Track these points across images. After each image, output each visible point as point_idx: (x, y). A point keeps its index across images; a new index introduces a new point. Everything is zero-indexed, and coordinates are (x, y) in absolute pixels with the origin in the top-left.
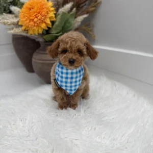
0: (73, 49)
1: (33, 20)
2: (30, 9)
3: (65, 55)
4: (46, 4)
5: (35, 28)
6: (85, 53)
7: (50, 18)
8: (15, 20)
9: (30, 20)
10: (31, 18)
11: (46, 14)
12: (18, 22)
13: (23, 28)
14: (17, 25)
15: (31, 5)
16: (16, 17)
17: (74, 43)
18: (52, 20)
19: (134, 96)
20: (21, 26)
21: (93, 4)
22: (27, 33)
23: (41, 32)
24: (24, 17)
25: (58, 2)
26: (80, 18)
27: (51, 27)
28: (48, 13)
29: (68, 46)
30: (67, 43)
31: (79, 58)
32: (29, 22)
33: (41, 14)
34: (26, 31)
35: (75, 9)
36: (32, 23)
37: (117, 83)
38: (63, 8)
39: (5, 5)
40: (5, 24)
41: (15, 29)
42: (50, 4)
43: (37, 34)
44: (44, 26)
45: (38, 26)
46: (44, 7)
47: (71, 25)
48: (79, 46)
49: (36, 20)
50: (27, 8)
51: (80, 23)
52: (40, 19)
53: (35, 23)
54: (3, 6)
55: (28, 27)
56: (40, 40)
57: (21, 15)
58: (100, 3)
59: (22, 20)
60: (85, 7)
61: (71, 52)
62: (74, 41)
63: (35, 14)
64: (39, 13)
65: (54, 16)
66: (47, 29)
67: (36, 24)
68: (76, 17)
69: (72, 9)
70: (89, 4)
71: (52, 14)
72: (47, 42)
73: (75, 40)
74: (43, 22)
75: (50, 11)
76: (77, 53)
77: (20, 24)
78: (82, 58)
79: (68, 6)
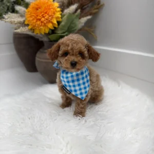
0: (75, 51)
2: (37, 9)
3: (66, 58)
4: (52, 5)
5: (42, 27)
6: (87, 55)
7: (57, 18)
8: (21, 20)
9: (37, 19)
10: (39, 17)
11: (53, 14)
12: (24, 21)
13: (30, 27)
14: (24, 24)
15: (37, 5)
16: (22, 16)
17: (75, 45)
18: (59, 20)
20: (28, 25)
21: (95, 7)
22: (33, 32)
23: (47, 31)
24: (31, 17)
25: (63, 3)
26: (84, 20)
27: (57, 26)
28: (54, 13)
29: (69, 48)
30: (68, 46)
31: (81, 60)
32: (36, 21)
33: (48, 14)
34: (33, 30)
35: (79, 11)
36: (38, 22)
38: (68, 9)
39: (8, 4)
40: (12, 23)
41: (21, 28)
42: (56, 4)
43: (43, 33)
44: (50, 26)
45: (45, 25)
46: (51, 7)
47: (76, 26)
48: (80, 48)
49: (43, 19)
50: (33, 8)
51: (83, 24)
52: (47, 19)
53: (42, 22)
54: (7, 5)
55: (34, 26)
56: (45, 39)
57: (27, 16)
58: (103, 5)
59: (29, 19)
60: (88, 9)
61: (73, 55)
62: (75, 43)
63: (43, 14)
64: (46, 13)
65: (60, 16)
66: (53, 28)
67: (43, 24)
68: (80, 18)
69: (76, 10)
70: (92, 6)
71: (58, 15)
72: (51, 41)
74: (50, 22)
75: (56, 11)
76: (79, 55)
77: (26, 23)
79: (73, 7)
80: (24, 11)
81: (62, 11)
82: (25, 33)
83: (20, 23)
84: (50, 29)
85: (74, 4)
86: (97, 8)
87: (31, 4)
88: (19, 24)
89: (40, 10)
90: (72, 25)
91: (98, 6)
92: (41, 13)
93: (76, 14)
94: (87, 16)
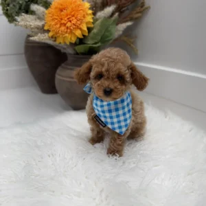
0: (111, 74)
1: (65, 25)
2: (61, 11)
3: (99, 82)
5: (67, 35)
7: (87, 23)
8: (40, 23)
9: (61, 24)
10: (63, 21)
11: (82, 18)
12: (43, 26)
13: (51, 34)
14: (43, 30)
15: (62, 5)
16: (40, 18)
17: (112, 65)
18: (89, 26)
20: (48, 31)
21: (138, 9)
22: (55, 41)
23: (74, 40)
24: (53, 20)
25: (96, 3)
26: (122, 26)
27: (87, 34)
28: (84, 17)
29: (103, 70)
30: (103, 65)
32: (60, 27)
33: (76, 18)
34: (54, 38)
35: (117, 14)
36: (63, 28)
38: (102, 12)
40: (27, 28)
41: (39, 34)
42: (87, 5)
43: (68, 44)
44: (78, 33)
45: (71, 32)
46: (80, 8)
47: (111, 34)
48: (119, 69)
50: (56, 8)
51: (121, 33)
52: (74, 24)
53: (67, 28)
54: (19, 4)
55: (57, 33)
56: (70, 51)
57: (48, 18)
58: (148, 8)
59: (50, 23)
61: (108, 78)
62: (112, 62)
63: (69, 17)
64: (73, 16)
65: (92, 21)
66: (82, 37)
67: (69, 31)
68: (117, 24)
69: (113, 13)
71: (89, 19)
73: (115, 61)
74: (78, 28)
75: (87, 14)
76: (116, 80)
77: (46, 28)
78: (124, 87)
79: (109, 10)
80: (44, 12)
81: (94, 14)
83: (38, 28)
84: (78, 38)
85: (110, 6)
86: (140, 12)
87: (53, 3)
88: (36, 30)
89: (65, 11)
90: (107, 34)
92: (67, 15)
93: (113, 18)
94: (127, 21)
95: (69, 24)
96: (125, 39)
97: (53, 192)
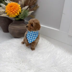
1: (12, 11)
5: (13, 15)
7: (19, 11)
9: (11, 11)
10: (11, 10)
12: (5, 11)
13: (7, 14)
14: (5, 13)
18: (20, 12)
19: (49, 43)
22: (9, 16)
23: (15, 16)
26: (31, 12)
27: (19, 15)
32: (10, 12)
35: (29, 9)
36: (11, 13)
37: (43, 39)
38: (24, 8)
43: (13, 17)
47: (27, 15)
50: (9, 6)
51: (30, 14)
53: (13, 13)
55: (9, 14)
56: (14, 19)
57: (6, 9)
58: (39, 7)
64: (15, 9)
65: (21, 11)
66: (18, 15)
69: (28, 8)
70: (34, 7)
71: (20, 10)
72: (16, 20)
74: (16, 13)
75: (19, 8)
80: (5, 7)
81: (22, 8)
82: (5, 16)
83: (3, 12)
84: (16, 16)
85: (27, 6)
87: (8, 4)
89: (12, 7)
91: (37, 7)
92: (13, 9)
93: (28, 10)
94: (32, 11)
95: (13, 11)
96: (32, 16)
97: (9, 62)
